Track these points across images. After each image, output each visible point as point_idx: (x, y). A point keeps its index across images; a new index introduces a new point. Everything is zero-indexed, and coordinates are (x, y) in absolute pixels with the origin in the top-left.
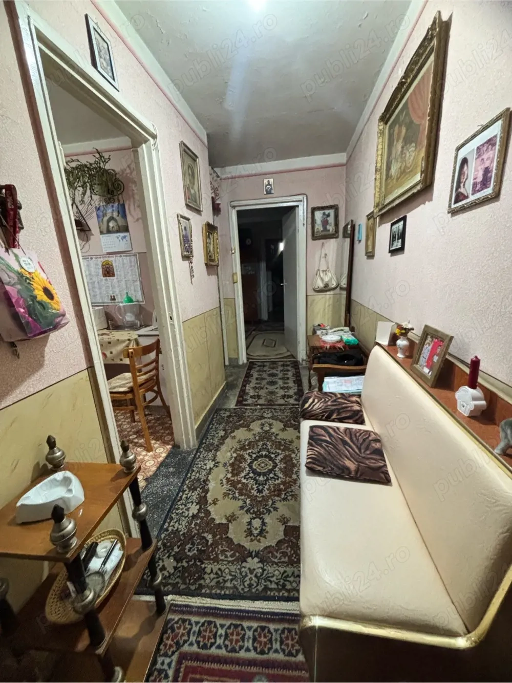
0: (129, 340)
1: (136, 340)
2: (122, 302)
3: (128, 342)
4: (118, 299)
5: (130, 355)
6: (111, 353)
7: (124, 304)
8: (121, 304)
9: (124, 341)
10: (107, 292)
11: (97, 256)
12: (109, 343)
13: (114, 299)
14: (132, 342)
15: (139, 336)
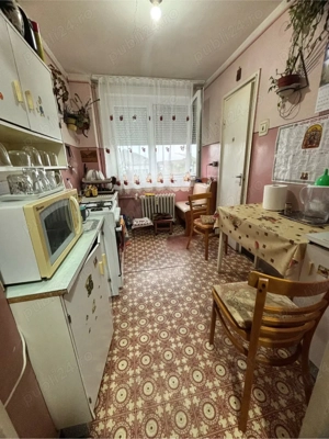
0: (292, 242)
1: (303, 248)
2: (313, 183)
3: (288, 244)
4: (312, 178)
5: (260, 286)
6: (264, 246)
7: (315, 186)
8: (309, 186)
9: (283, 241)
10: (300, 169)
11: (304, 121)
12: (266, 234)
13: (306, 178)
14: (295, 248)
15: (311, 243)
